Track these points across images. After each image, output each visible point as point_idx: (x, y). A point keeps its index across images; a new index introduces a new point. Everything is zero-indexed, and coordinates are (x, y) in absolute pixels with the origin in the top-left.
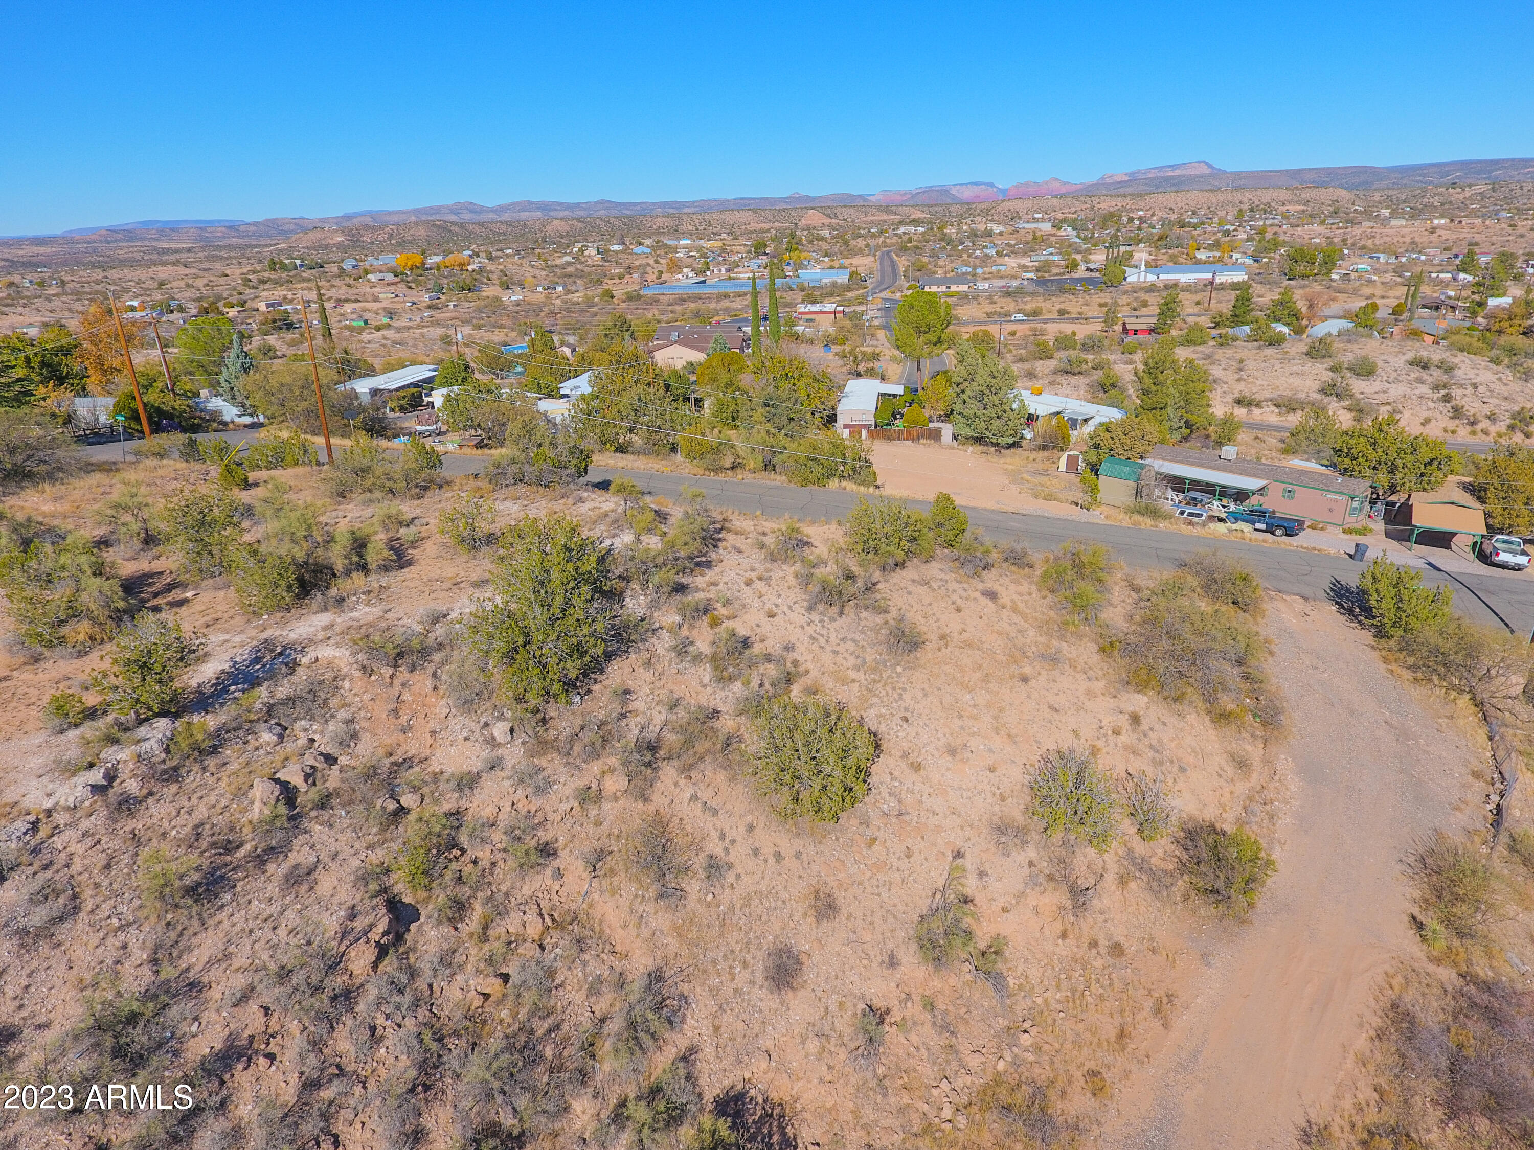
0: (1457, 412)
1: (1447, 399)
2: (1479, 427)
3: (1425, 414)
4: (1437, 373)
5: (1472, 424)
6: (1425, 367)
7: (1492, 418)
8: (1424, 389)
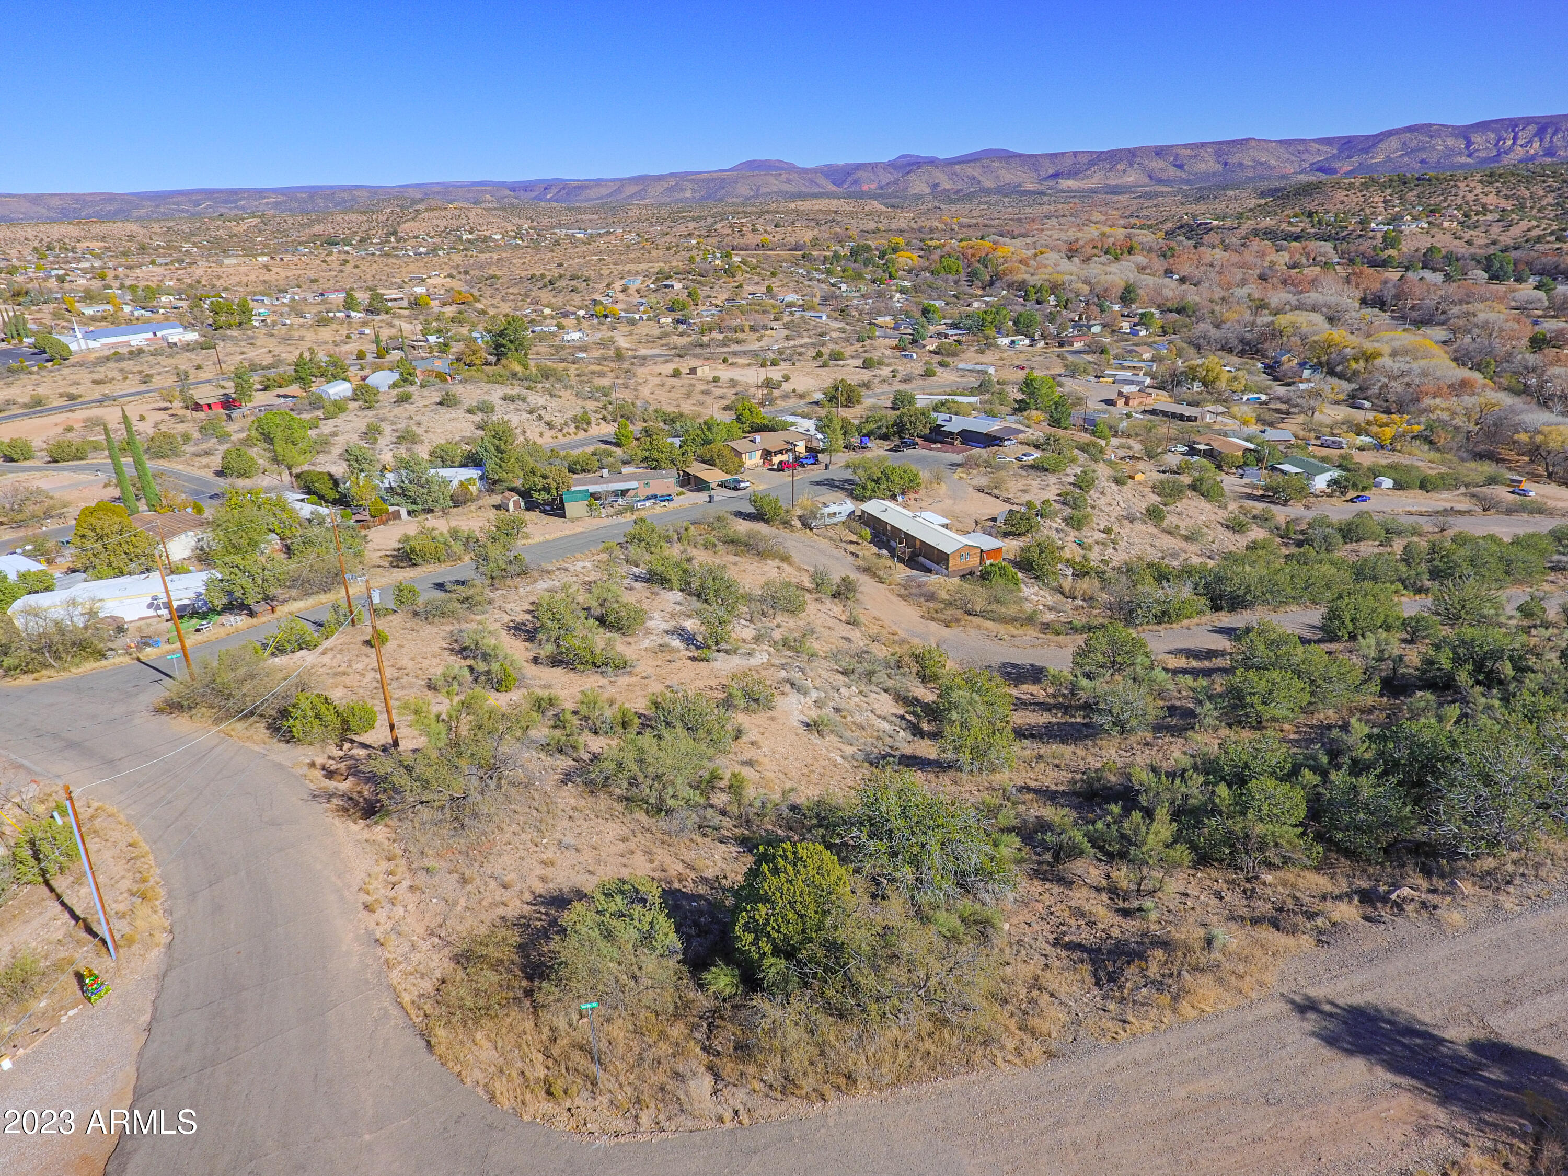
0: (550, 425)
1: (540, 418)
2: (565, 431)
3: (537, 430)
4: (520, 402)
5: (561, 430)
6: (513, 401)
7: (566, 424)
8: (525, 416)
